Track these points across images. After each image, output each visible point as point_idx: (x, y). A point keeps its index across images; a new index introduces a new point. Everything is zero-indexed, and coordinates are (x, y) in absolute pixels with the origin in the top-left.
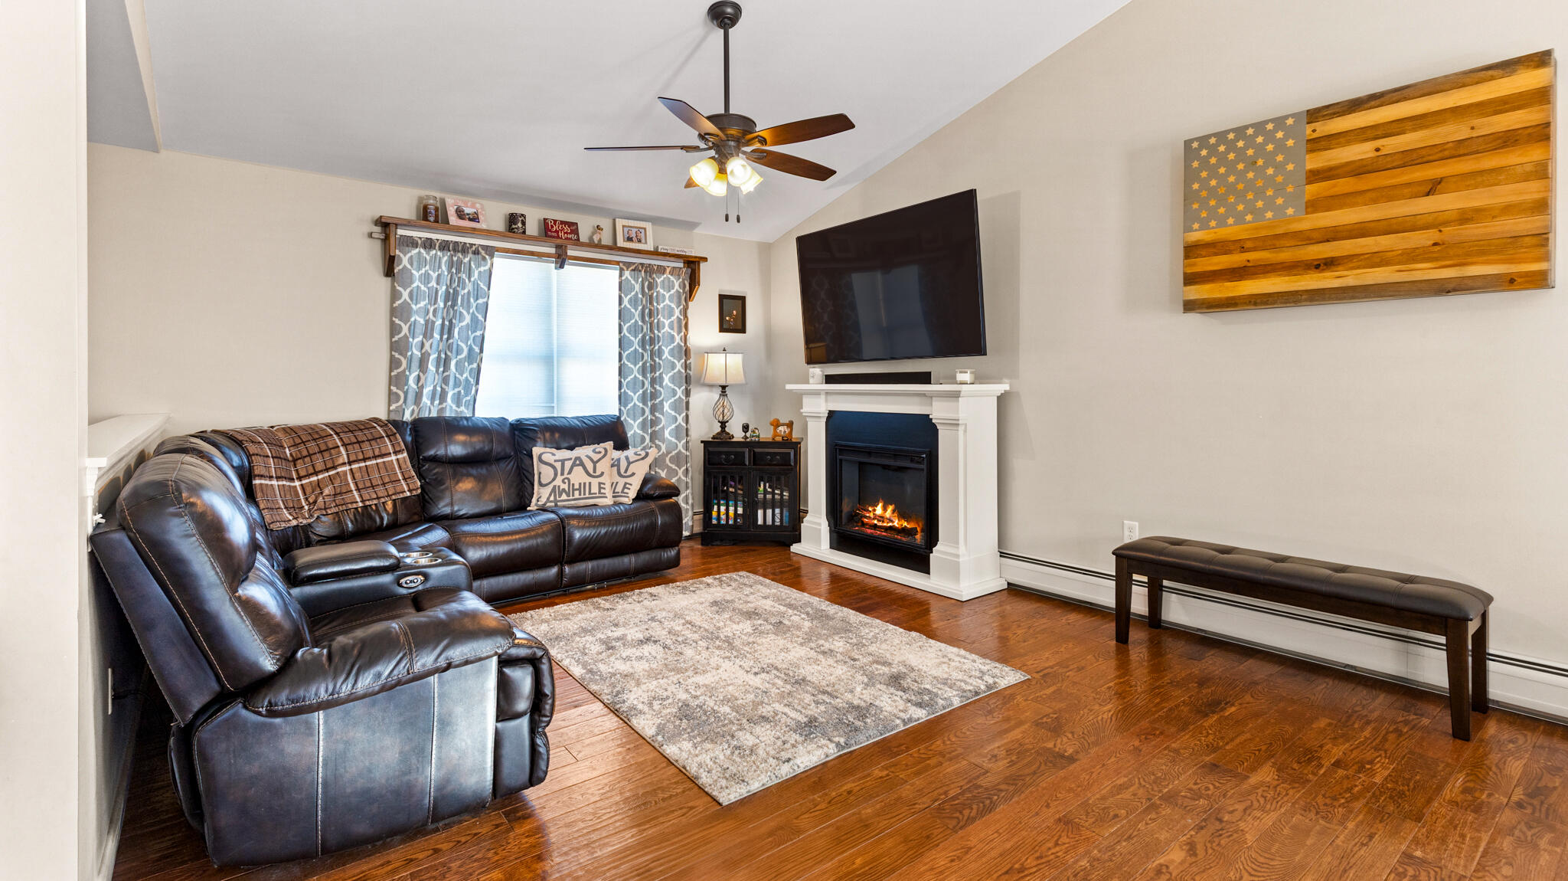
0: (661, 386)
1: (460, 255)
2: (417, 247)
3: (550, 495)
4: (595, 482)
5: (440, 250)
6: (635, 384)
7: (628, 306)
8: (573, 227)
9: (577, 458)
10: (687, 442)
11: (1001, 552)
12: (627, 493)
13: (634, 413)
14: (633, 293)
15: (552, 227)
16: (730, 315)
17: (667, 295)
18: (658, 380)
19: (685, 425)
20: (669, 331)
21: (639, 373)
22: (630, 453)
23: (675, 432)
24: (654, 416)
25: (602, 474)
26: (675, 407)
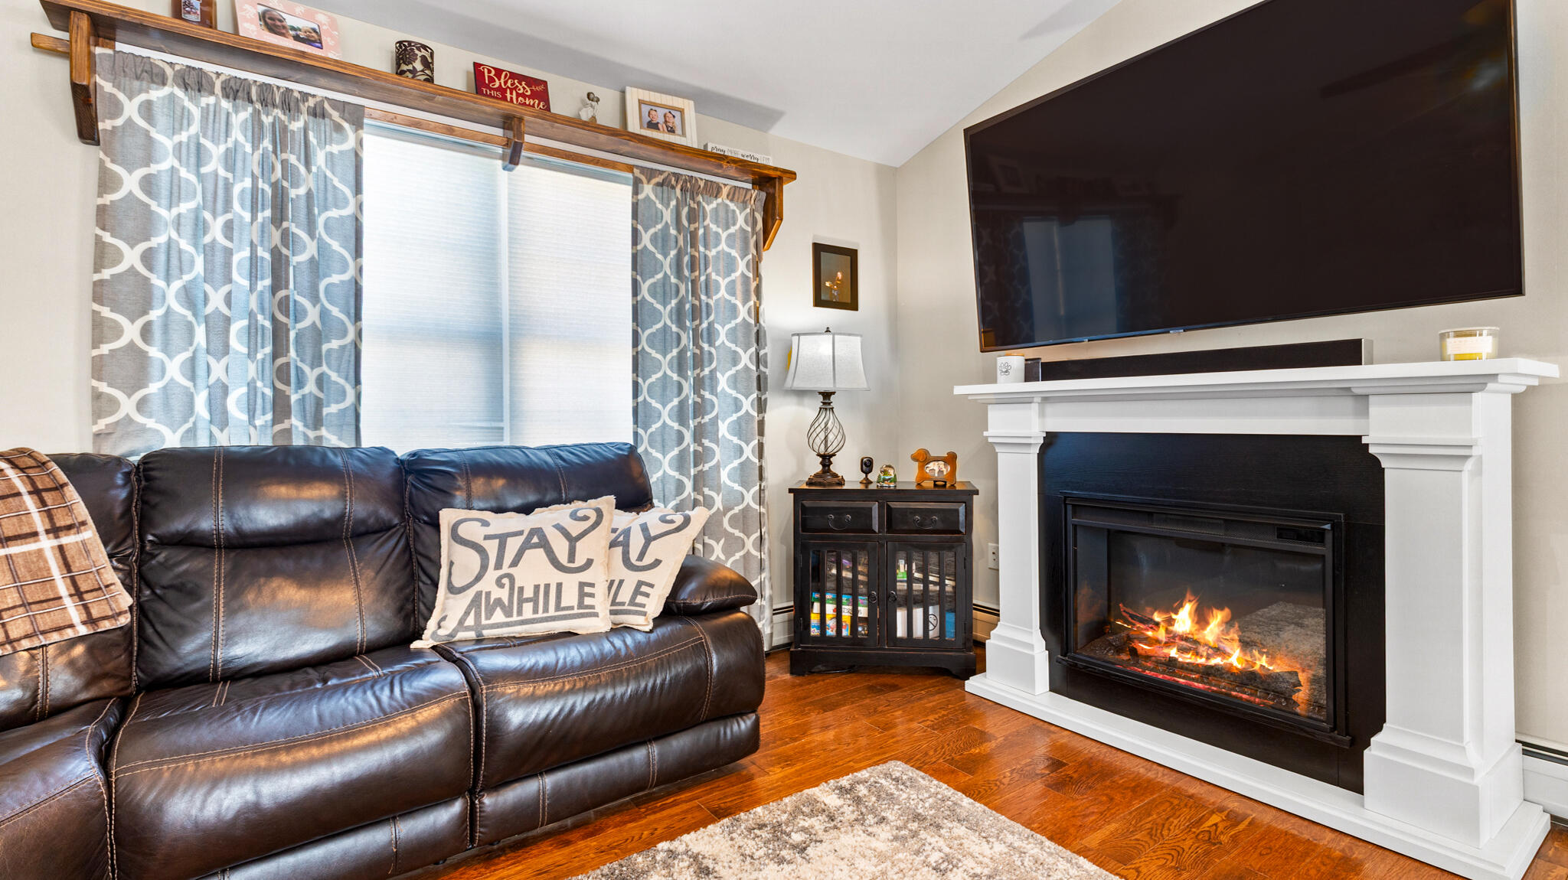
0: (713, 392)
1: (278, 112)
2: (164, 84)
3: (467, 613)
4: (570, 583)
5: (227, 96)
6: (664, 388)
7: (651, 248)
8: (539, 91)
9: (537, 531)
10: (761, 490)
11: (1524, 744)
12: (643, 606)
13: (663, 440)
14: (659, 226)
15: (492, 80)
16: (833, 279)
17: (724, 236)
18: (707, 382)
19: (756, 461)
20: (728, 297)
21: (671, 368)
22: (650, 518)
23: (738, 472)
24: (701, 444)
25: (589, 563)
26: (739, 429)
